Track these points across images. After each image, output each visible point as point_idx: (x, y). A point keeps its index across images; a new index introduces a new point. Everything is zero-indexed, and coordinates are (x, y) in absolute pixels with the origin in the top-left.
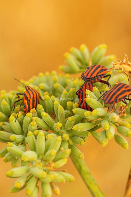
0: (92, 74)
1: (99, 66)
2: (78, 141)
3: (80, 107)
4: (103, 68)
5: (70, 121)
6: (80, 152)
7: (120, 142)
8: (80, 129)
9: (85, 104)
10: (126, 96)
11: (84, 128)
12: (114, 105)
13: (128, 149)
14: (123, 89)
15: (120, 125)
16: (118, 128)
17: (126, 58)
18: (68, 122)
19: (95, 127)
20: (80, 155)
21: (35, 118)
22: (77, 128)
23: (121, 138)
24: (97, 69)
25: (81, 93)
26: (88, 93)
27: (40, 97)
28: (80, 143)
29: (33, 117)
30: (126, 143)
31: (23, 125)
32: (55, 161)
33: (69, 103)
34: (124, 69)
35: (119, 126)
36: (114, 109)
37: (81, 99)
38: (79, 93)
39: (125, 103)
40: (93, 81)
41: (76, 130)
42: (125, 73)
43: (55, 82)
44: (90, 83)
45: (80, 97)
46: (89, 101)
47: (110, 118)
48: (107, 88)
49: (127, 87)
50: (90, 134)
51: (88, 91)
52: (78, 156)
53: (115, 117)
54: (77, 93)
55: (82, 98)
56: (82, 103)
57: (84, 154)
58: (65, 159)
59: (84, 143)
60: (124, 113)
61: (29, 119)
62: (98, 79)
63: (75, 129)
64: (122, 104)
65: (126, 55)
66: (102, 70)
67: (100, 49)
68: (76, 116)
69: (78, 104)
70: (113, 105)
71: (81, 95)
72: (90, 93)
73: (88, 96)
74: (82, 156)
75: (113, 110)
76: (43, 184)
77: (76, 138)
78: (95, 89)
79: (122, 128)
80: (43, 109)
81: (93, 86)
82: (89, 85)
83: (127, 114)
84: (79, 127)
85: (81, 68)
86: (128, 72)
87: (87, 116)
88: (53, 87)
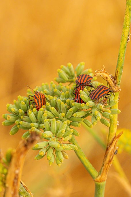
1: (86, 75)
2: (76, 124)
3: (75, 102)
4: (89, 76)
7: (104, 123)
8: (78, 116)
15: (103, 112)
16: (102, 114)
17: (104, 68)
18: (69, 112)
21: (46, 111)
22: (76, 115)
23: (105, 120)
24: (85, 77)
27: (45, 97)
28: (78, 125)
29: (44, 110)
31: (38, 117)
32: (64, 137)
33: (68, 100)
34: (103, 76)
38: (76, 92)
39: (106, 97)
42: (104, 78)
43: (54, 88)
46: (83, 97)
47: (98, 107)
49: (106, 88)
50: (83, 119)
51: (81, 91)
53: (101, 106)
55: (78, 96)
58: (70, 135)
60: (106, 104)
61: (42, 112)
63: (74, 116)
65: (104, 66)
66: (89, 78)
67: (81, 65)
68: (74, 108)
72: (83, 92)
73: (82, 94)
76: (57, 152)
77: (75, 122)
78: (85, 89)
79: (106, 113)
80: (50, 106)
83: (108, 104)
86: (106, 77)
87: (83, 107)
88: (53, 91)
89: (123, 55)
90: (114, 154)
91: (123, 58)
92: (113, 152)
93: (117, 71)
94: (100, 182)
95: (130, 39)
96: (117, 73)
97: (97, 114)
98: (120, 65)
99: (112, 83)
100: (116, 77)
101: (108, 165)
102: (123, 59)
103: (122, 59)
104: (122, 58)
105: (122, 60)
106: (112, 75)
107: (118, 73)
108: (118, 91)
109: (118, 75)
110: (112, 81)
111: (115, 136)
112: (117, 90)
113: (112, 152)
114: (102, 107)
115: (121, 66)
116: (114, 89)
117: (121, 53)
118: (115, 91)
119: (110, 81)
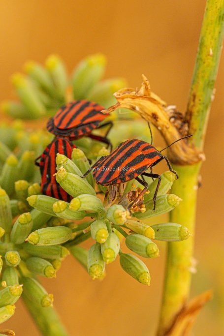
0: (71, 121)
1: (87, 104)
2: (40, 268)
3: (44, 192)
4: (97, 108)
5: (22, 224)
6: (45, 292)
7: (130, 268)
8: (43, 241)
9: (54, 186)
10: (145, 167)
11: (52, 239)
12: (119, 188)
13: (149, 284)
14: (139, 153)
15: (131, 231)
16: (128, 237)
17: (145, 84)
18: (18, 226)
19: (77, 237)
20: (43, 298)
22: (37, 239)
24: (82, 109)
25: (47, 161)
26: (62, 162)
28: (44, 271)
30: (145, 272)
33: (20, 184)
34: (141, 109)
35: (129, 234)
36: (120, 196)
37: (47, 176)
38: (43, 161)
40: (72, 135)
41: (36, 242)
42: (144, 116)
44: (67, 139)
45: (45, 171)
46: (63, 180)
47: (110, 216)
48: (104, 151)
49: (149, 147)
50: (66, 252)
51: (61, 158)
52: (39, 300)
53: (121, 213)
54: (39, 161)
55: (49, 173)
56: (48, 184)
57: (52, 295)
58: (9, 306)
59: (53, 272)
60: (140, 205)
62: (84, 131)
63: (32, 241)
64: (137, 185)
65: (145, 78)
66: (94, 112)
69: (40, 185)
70: (116, 188)
71: (46, 166)
72: (66, 160)
73: (62, 168)
74: (49, 300)
75: (116, 198)
78: (78, 152)
79: (136, 239)
81: (73, 146)
82: (64, 143)
83: (146, 207)
84: (42, 237)
85: (48, 107)
86: (151, 115)
87: (59, 213)
89: (213, 41)
91: (213, 51)
93: (194, 96)
96: (194, 100)
97: (103, 240)
98: (203, 77)
99: (173, 133)
100: (190, 113)
102: (212, 56)
103: (209, 55)
104: (211, 52)
105: (209, 60)
106: (174, 107)
107: (197, 100)
108: (196, 160)
109: (195, 110)
110: (176, 127)
112: (191, 157)
114: (120, 217)
115: (206, 78)
116: (182, 152)
117: (209, 37)
118: (185, 159)
119: (167, 128)
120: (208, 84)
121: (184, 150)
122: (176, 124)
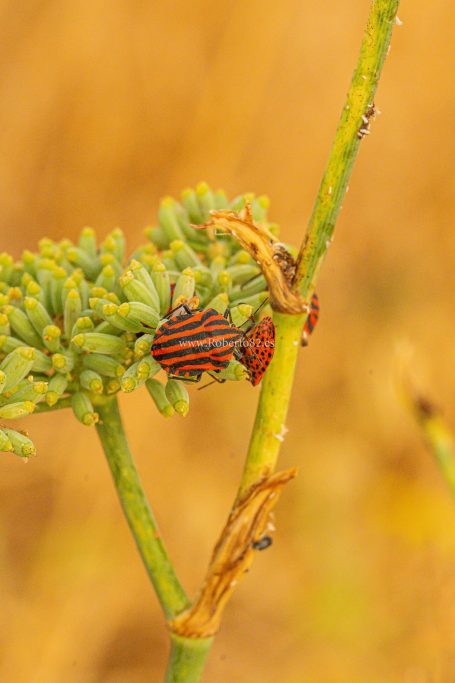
6: (90, 409)
13: (184, 415)
17: (248, 209)
22: (83, 341)
26: (133, 268)
34: (239, 235)
58: (28, 402)
65: (248, 201)
86: (250, 244)
89: (335, 179)
90: (251, 545)
91: (334, 190)
92: (249, 535)
93: (308, 238)
94: (183, 635)
95: (369, 127)
98: (319, 218)
99: (275, 271)
101: (220, 581)
103: (328, 193)
104: (330, 191)
106: (283, 245)
107: (309, 243)
108: (298, 310)
109: (306, 254)
110: (281, 268)
111: (264, 480)
112: (292, 305)
113: (244, 537)
115: (322, 220)
116: (282, 297)
117: (331, 173)
118: (285, 306)
119: (268, 265)
120: (324, 227)
121: (285, 294)
122: (281, 264)
